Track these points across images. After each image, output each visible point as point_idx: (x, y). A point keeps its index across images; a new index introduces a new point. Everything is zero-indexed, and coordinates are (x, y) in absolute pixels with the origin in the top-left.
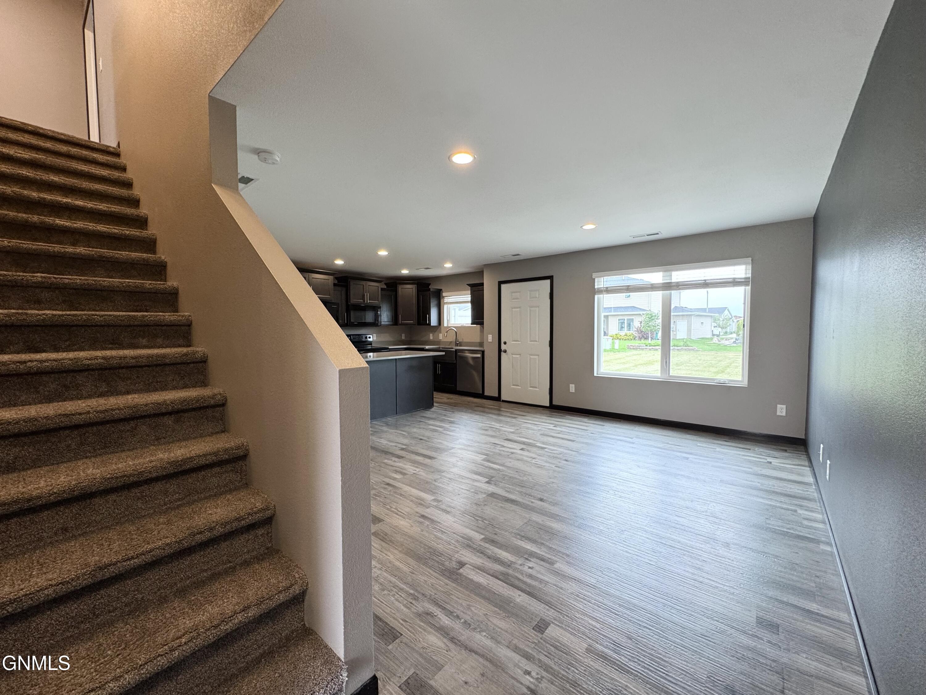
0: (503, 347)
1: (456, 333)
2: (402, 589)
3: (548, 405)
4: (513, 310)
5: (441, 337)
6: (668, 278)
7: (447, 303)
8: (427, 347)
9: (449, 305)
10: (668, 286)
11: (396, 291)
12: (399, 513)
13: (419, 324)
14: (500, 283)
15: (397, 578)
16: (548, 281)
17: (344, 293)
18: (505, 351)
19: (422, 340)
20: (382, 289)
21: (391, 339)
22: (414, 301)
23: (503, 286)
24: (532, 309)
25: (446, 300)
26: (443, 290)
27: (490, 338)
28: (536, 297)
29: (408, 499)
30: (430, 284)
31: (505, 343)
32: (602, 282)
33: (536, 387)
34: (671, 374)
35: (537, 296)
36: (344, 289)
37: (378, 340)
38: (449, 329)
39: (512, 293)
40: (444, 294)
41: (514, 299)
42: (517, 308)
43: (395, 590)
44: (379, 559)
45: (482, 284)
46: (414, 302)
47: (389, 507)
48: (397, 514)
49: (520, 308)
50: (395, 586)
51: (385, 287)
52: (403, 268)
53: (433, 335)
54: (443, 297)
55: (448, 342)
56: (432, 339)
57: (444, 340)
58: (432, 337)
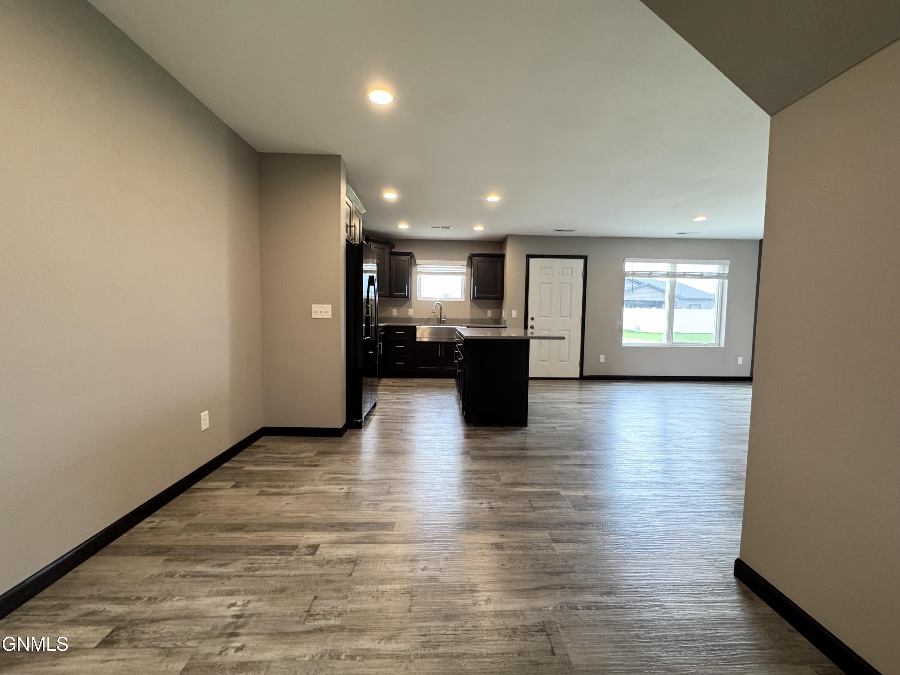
0: (530, 323)
1: (441, 308)
3: (578, 376)
4: (543, 285)
5: (411, 312)
6: (674, 268)
7: (423, 273)
10: (673, 275)
13: (391, 296)
14: (529, 257)
16: (581, 261)
18: (532, 327)
22: (387, 266)
23: (532, 260)
24: (562, 285)
25: (419, 268)
26: (416, 255)
27: (514, 314)
28: (569, 275)
30: (395, 246)
31: (532, 319)
32: (630, 266)
33: (566, 361)
34: (673, 342)
35: (570, 273)
39: (542, 268)
40: (418, 262)
41: (544, 274)
42: (548, 284)
46: (387, 268)
49: (550, 284)
53: (397, 311)
54: (416, 265)
55: (423, 319)
56: (396, 314)
57: (413, 317)
58: (395, 313)
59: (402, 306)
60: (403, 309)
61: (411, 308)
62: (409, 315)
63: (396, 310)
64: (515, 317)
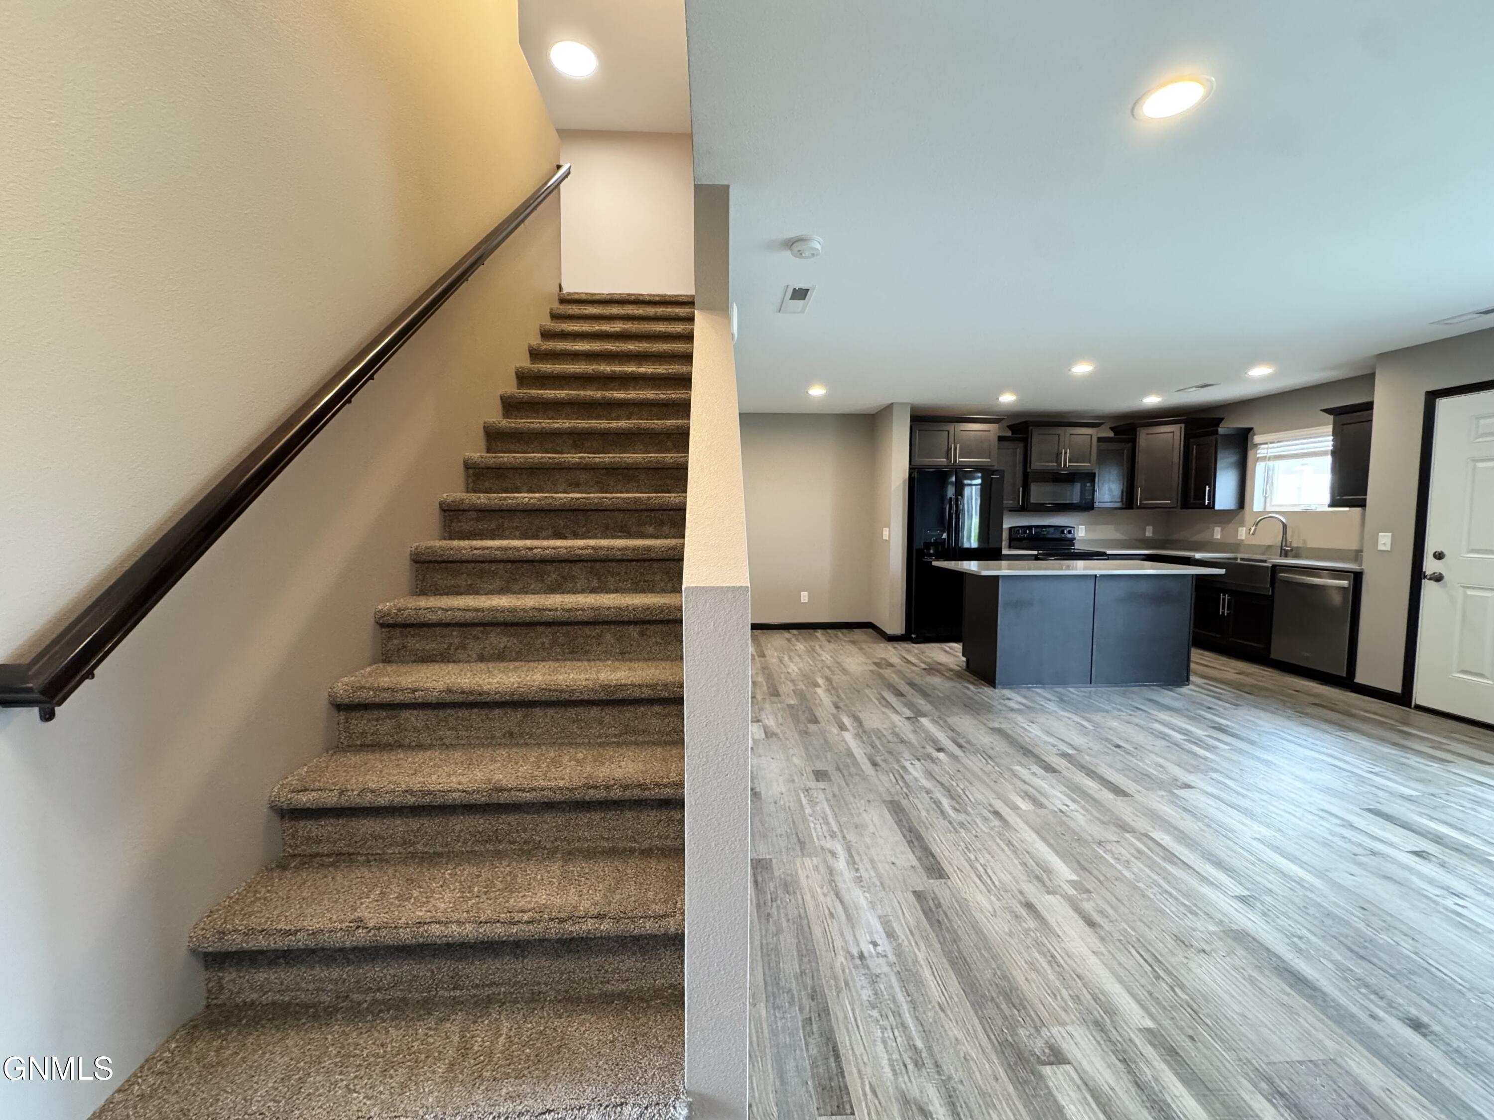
0: (1431, 566)
1: (1285, 526)
2: (904, 1026)
4: (1480, 464)
5: (1242, 534)
7: (1264, 458)
8: (1198, 556)
9: (1271, 463)
11: (1133, 441)
12: (985, 877)
13: (1186, 504)
14: (1431, 397)
15: (909, 999)
17: (1019, 452)
18: (1437, 578)
19: (1194, 539)
20: (1100, 440)
21: (1118, 536)
22: (1177, 457)
23: (1443, 404)
25: (1262, 451)
26: (1255, 429)
27: (1385, 541)
29: (1018, 857)
30: (1223, 419)
31: (1439, 556)
36: (1021, 445)
37: (1087, 538)
38: (1265, 517)
40: (1257, 439)
43: (891, 1018)
44: (899, 945)
45: (1368, 406)
46: (1176, 459)
47: (973, 857)
48: (980, 877)
50: (897, 1014)
51: (1111, 434)
52: (1146, 393)
53: (1222, 531)
54: (1256, 445)
55: (1260, 546)
56: (1219, 537)
57: (1246, 542)
58: (1218, 534)
59: (1229, 522)
60: (1231, 526)
61: (1242, 524)
62: (1239, 538)
63: (1219, 529)
64: (1388, 548)
